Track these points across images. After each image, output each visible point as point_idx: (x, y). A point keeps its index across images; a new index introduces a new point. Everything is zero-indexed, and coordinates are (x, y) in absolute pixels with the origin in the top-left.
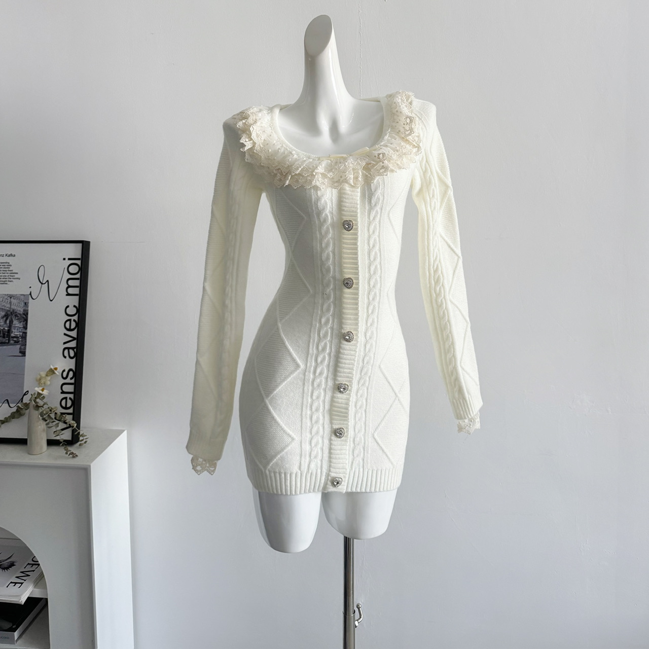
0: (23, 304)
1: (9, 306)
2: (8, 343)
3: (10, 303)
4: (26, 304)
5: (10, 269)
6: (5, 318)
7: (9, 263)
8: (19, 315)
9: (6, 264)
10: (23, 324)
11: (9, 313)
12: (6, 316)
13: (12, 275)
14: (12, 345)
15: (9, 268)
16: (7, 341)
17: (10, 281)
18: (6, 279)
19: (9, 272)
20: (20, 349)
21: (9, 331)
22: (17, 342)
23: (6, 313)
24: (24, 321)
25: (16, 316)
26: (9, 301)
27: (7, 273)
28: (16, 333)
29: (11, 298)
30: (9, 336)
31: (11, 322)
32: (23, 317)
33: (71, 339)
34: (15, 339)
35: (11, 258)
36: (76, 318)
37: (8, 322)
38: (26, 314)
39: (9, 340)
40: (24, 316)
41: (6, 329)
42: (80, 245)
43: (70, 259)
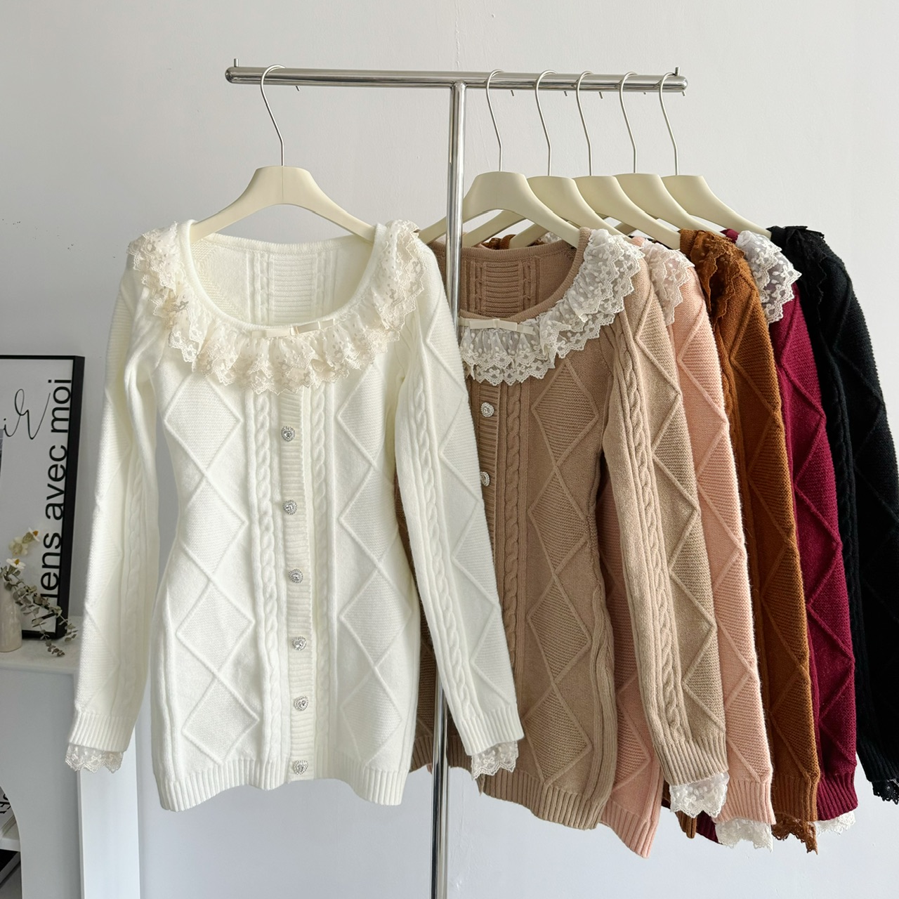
33: (58, 492)
36: (64, 463)
42: (70, 362)
43: (56, 381)
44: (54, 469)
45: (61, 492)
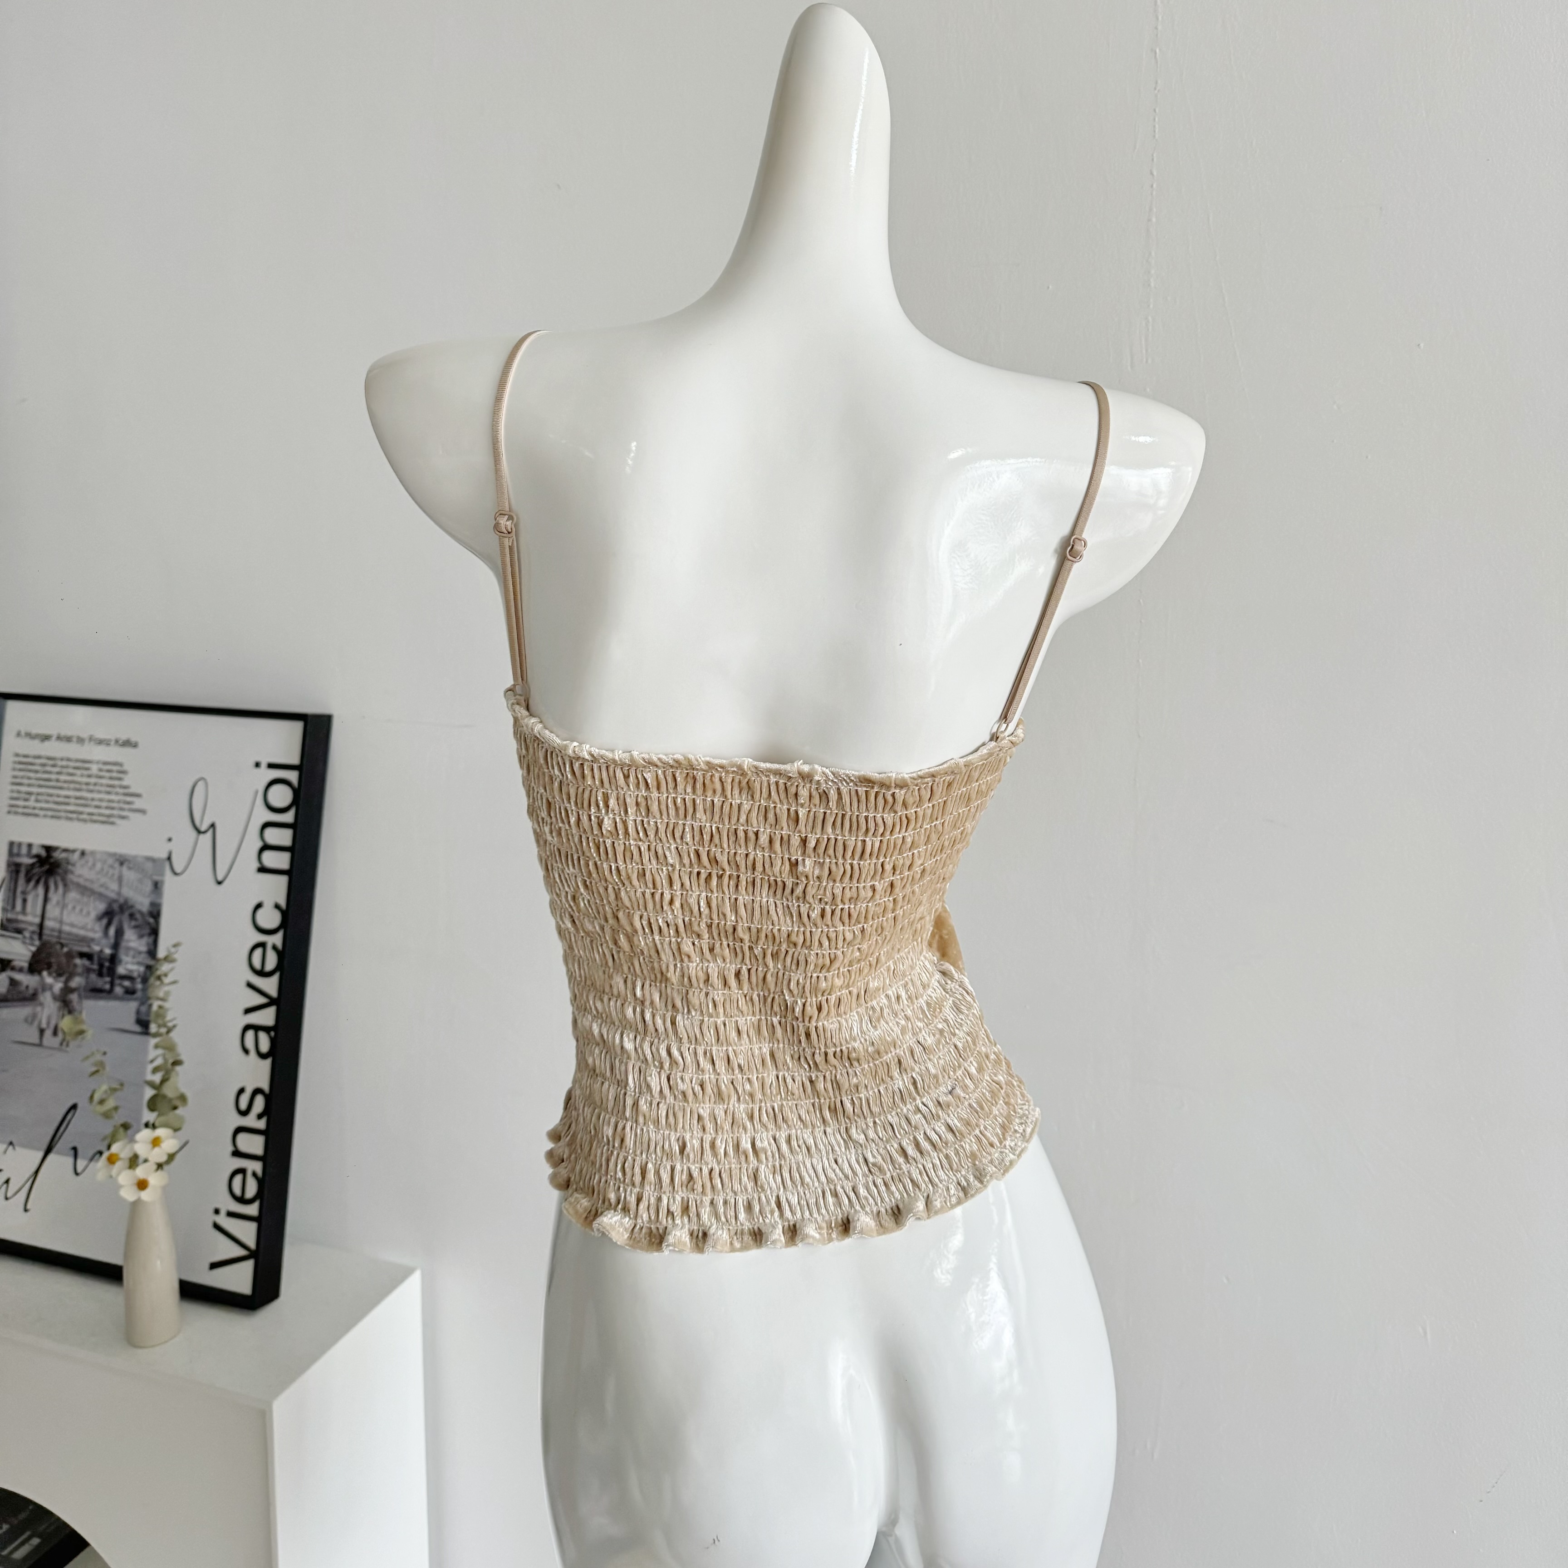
0: (148, 887)
1: (114, 886)
2: (111, 991)
3: (120, 879)
4: (157, 886)
5: (125, 783)
6: (105, 921)
7: (121, 765)
8: (138, 916)
9: (115, 768)
10: (148, 944)
11: (116, 907)
12: (108, 915)
13: (129, 799)
14: (117, 998)
15: (120, 779)
16: (107, 987)
17: (123, 817)
18: (113, 808)
19: (121, 791)
20: (138, 1012)
21: (114, 959)
22: (130, 992)
23: (110, 905)
24: (150, 935)
25: (132, 916)
26: (116, 872)
27: (117, 794)
28: (131, 967)
29: (122, 864)
30: (112, 972)
31: (119, 933)
32: (149, 924)
33: (263, 1000)
34: (127, 983)
35: (128, 750)
36: (277, 939)
37: (112, 931)
38: (155, 913)
39: (112, 984)
40: (151, 920)
41: (108, 951)
42: (298, 726)
43: (271, 766)
44: (258, 952)
45: (272, 1002)
